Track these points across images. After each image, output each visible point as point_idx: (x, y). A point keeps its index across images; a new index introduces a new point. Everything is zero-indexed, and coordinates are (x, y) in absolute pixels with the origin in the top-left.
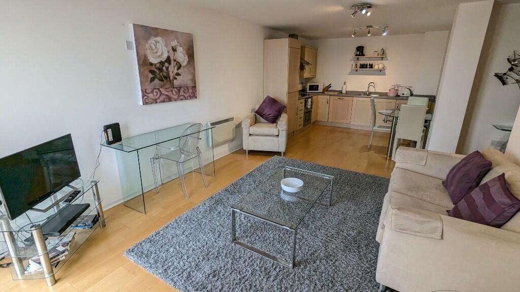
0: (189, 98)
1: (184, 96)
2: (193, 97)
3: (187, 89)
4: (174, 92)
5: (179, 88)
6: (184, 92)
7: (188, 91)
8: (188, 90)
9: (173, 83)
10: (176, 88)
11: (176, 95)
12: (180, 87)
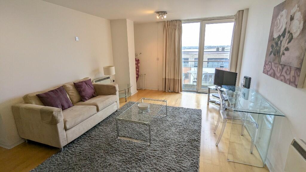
0: (288, 82)
1: (284, 77)
2: (292, 82)
3: (289, 69)
4: (279, 69)
5: (283, 66)
6: (286, 72)
7: (290, 74)
8: (291, 70)
9: (280, 59)
10: (281, 65)
11: (279, 73)
12: (285, 65)
